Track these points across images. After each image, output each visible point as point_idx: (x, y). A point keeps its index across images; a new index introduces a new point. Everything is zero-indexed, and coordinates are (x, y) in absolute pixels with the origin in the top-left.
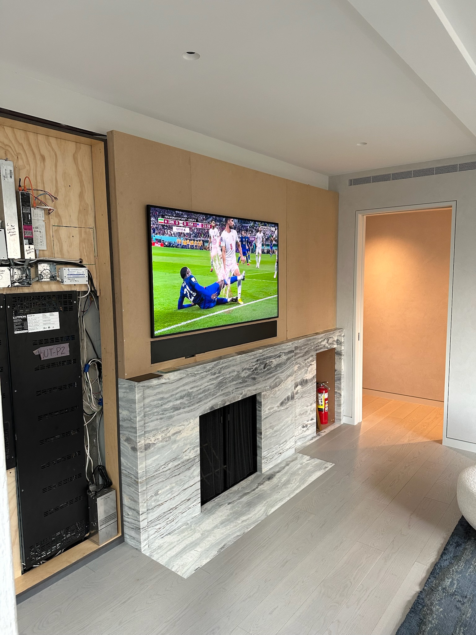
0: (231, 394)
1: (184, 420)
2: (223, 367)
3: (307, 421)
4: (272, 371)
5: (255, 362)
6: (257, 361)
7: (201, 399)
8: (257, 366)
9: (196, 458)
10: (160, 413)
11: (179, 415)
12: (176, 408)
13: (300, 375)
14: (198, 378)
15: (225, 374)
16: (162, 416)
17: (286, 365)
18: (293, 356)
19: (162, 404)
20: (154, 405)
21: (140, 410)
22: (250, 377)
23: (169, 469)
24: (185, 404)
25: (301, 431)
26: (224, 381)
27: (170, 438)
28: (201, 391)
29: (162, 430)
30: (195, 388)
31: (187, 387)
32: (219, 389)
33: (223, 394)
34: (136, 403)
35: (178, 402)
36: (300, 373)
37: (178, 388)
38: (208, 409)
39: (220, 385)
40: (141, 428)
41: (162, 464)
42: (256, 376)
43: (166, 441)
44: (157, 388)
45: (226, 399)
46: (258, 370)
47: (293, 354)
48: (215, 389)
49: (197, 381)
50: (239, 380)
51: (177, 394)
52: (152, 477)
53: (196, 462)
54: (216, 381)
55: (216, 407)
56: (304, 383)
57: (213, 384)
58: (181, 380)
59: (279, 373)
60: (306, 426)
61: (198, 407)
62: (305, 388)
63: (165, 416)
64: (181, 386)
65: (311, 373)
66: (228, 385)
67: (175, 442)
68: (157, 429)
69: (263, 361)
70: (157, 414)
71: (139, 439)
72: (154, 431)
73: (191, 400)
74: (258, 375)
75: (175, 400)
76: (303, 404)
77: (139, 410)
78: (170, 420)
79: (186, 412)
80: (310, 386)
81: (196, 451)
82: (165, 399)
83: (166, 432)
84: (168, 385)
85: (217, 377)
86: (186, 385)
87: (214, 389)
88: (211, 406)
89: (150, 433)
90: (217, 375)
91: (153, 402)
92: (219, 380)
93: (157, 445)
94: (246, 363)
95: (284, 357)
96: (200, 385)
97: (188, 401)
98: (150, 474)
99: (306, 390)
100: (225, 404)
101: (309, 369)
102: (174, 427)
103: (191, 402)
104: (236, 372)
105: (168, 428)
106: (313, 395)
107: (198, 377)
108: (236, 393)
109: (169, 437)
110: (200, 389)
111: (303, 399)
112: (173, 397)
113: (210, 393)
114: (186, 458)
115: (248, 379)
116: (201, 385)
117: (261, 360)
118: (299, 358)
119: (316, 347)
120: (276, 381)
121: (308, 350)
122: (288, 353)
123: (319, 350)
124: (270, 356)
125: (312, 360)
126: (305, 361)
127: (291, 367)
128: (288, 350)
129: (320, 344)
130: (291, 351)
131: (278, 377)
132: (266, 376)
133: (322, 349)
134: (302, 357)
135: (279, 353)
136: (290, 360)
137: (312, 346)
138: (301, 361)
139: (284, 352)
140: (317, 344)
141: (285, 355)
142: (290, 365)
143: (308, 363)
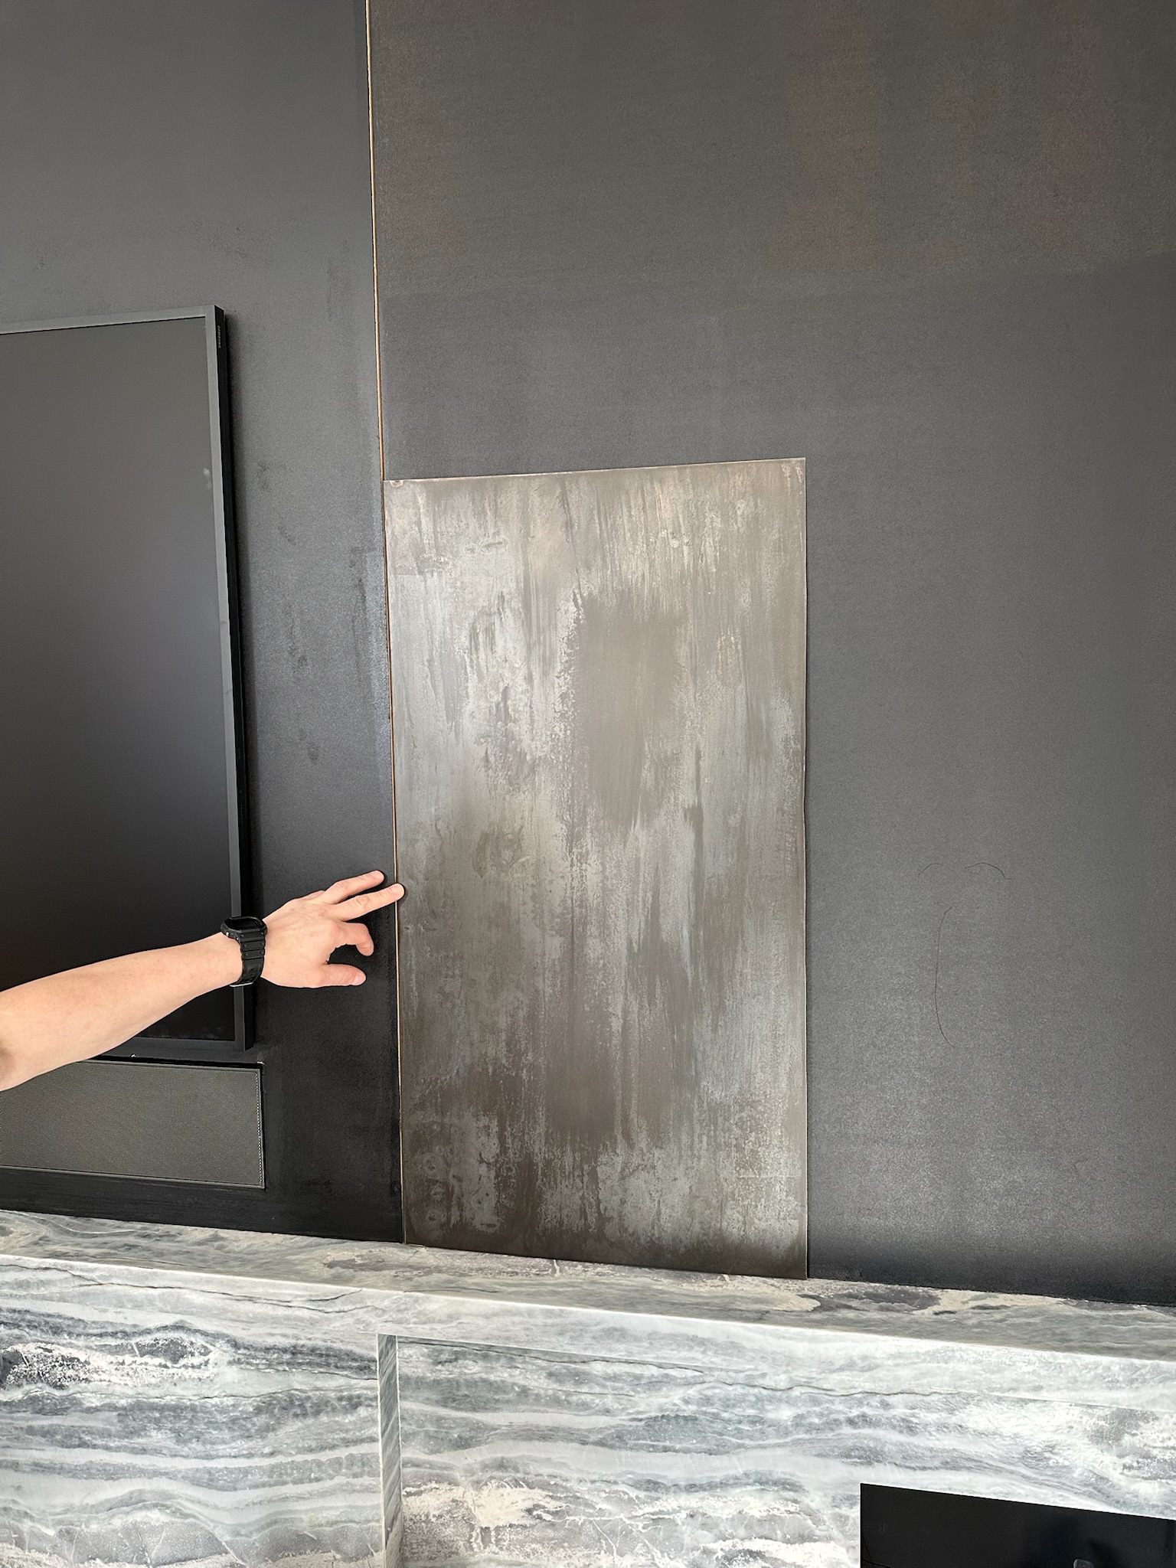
118: (548, 1445)
119: (851, 1422)
120: (130, 1519)
121: (693, 1408)
122: (287, 1357)
123: (924, 1469)
124: (49, 1316)
125: (771, 1519)
126: (642, 1494)
127: (327, 1484)
128: (285, 1336)
129: (932, 1417)
130: (326, 1359)
131: (162, 1503)
132: (17, 1438)
133: (969, 1469)
134: (601, 1443)
135: (159, 1324)
136: (310, 1421)
137: (777, 1397)
138: (576, 1476)
139: (225, 1331)
140: (875, 1401)
141: (239, 1362)
142: (310, 1457)
143: (709, 1535)
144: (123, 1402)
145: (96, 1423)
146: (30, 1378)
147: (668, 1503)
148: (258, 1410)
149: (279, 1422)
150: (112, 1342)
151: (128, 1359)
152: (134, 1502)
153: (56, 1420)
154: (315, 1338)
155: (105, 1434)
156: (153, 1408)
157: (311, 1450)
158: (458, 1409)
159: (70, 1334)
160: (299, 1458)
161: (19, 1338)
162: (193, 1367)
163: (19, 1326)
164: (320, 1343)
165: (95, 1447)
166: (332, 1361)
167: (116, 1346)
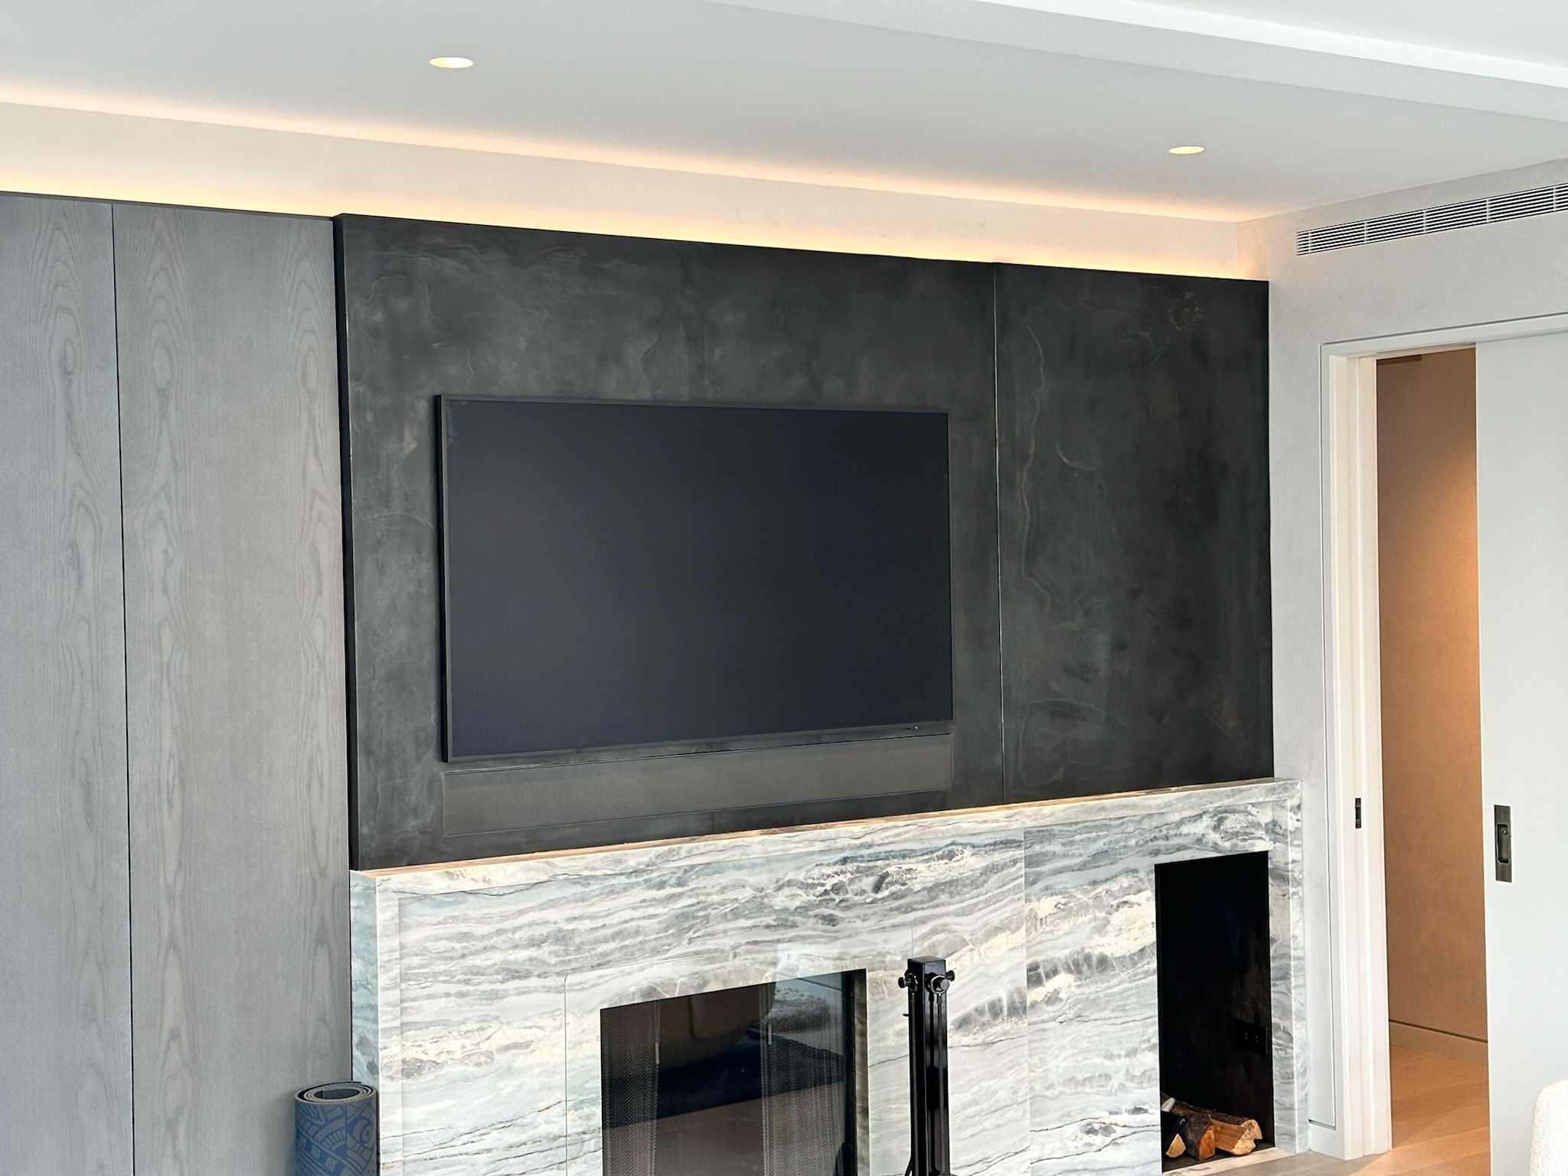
0: (731, 959)
1: (544, 1013)
2: (693, 867)
3: (1111, 1113)
4: (916, 903)
5: (836, 863)
6: (844, 861)
7: (608, 958)
8: (841, 878)
9: (587, 1137)
10: (458, 978)
11: (523, 993)
12: (514, 973)
13: (1066, 934)
14: (598, 892)
15: (705, 891)
16: (463, 988)
17: (983, 890)
18: (1015, 862)
19: (466, 952)
20: (437, 953)
21: (389, 958)
22: (811, 913)
23: (488, 1151)
24: (549, 965)
25: (1079, 1144)
26: (701, 914)
27: (492, 1059)
28: (609, 932)
29: (464, 1028)
30: (583, 921)
31: (552, 915)
32: (679, 935)
33: (696, 953)
34: (376, 937)
35: (522, 955)
36: (1065, 926)
37: (521, 913)
38: (634, 993)
39: (684, 923)
40: (390, 1009)
41: (463, 1130)
42: (838, 913)
43: (476, 1065)
44: (449, 903)
45: (707, 972)
46: (847, 892)
47: (1020, 853)
48: (661, 935)
49: (593, 900)
50: (765, 916)
51: (515, 930)
52: (428, 1162)
53: (585, 1149)
54: (667, 910)
55: (666, 992)
56: (1089, 966)
57: (655, 916)
58: (532, 892)
59: (947, 914)
60: (1107, 1129)
61: (595, 982)
62: (1093, 988)
63: (476, 991)
64: (532, 909)
65: (1125, 935)
66: (716, 928)
67: (509, 1071)
68: (446, 1024)
69: (872, 864)
70: (446, 978)
71: (384, 1040)
72: (438, 1028)
73: (567, 954)
74: (848, 908)
75: (510, 948)
76: (1085, 1044)
77: (384, 956)
78: (490, 1005)
79: (549, 990)
80: (1121, 982)
81: (588, 1117)
82: (474, 940)
83: (477, 1037)
84: (485, 899)
85: (671, 898)
86: (551, 907)
87: (658, 933)
88: (645, 984)
89: (421, 1029)
90: (668, 891)
91: (434, 943)
92: (679, 906)
93: (446, 1069)
94: (796, 863)
95: (970, 863)
96: (602, 914)
97: (557, 956)
98: (420, 1149)
99: (1101, 994)
100: (701, 986)
101: (1117, 918)
102: (504, 1027)
103: (570, 961)
104: (747, 889)
105: (485, 1025)
106: (1138, 1018)
107: (595, 887)
108: (749, 957)
109: (490, 1055)
110: (604, 925)
111: (1089, 1025)
112: (504, 937)
113: (641, 942)
114: (544, 1129)
115: (804, 920)
116: (607, 916)
117: (862, 862)
118: (1062, 875)
119: (1152, 840)
120: (931, 941)
121: (1106, 846)
122: (992, 847)
123: (1171, 853)
124: (901, 851)
125: (1130, 886)
126: (1091, 887)
127: (1006, 901)
128: (991, 838)
129: (1172, 832)
130: (1007, 844)
131: (944, 929)
132: (885, 915)
133: (1183, 850)
134: (1078, 870)
135: (945, 844)
136: (1000, 874)
137: (1131, 835)
138: (1070, 886)
139: (970, 841)
140: (1157, 830)
141: (974, 854)
142: (1000, 890)
143: (1111, 898)
144: (930, 885)
145: (918, 898)
146: (892, 883)
147: (1101, 889)
148: (981, 874)
149: (989, 878)
150: (926, 857)
151: (932, 863)
152: (934, 932)
153: (902, 901)
154: (1002, 837)
155: (923, 902)
156: (944, 884)
157: (1000, 887)
158: (1032, 868)
159: (909, 858)
160: (996, 892)
161: (888, 865)
162: (958, 861)
163: (888, 859)
164: (1004, 839)
165: (918, 910)
166: (1008, 845)
167: (929, 859)
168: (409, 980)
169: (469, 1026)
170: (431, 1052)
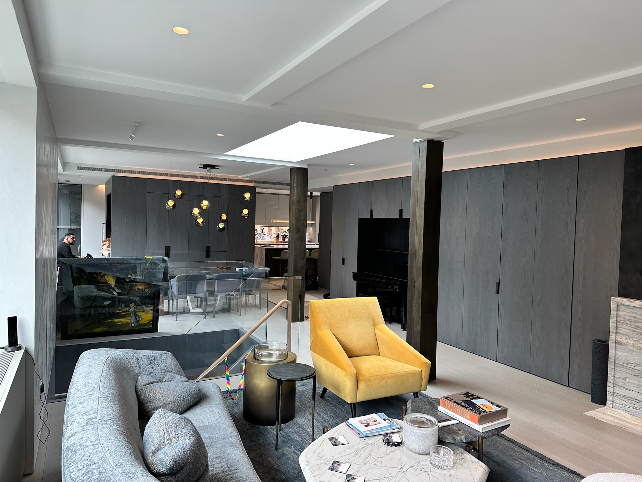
10: (633, 327)
16: (634, 330)
19: (636, 321)
20: (628, 319)
21: (614, 316)
23: (638, 370)
29: (634, 339)
40: (613, 327)
41: (631, 362)
43: (636, 349)
44: (631, 308)
52: (622, 366)
63: (637, 331)
68: (629, 336)
71: (612, 334)
72: (626, 336)
77: (612, 315)
82: (638, 319)
83: (637, 342)
89: (621, 335)
91: (627, 317)
93: (628, 347)
98: (619, 361)
105: (639, 340)
168: (620, 323)
169: (635, 339)
170: (624, 341)
